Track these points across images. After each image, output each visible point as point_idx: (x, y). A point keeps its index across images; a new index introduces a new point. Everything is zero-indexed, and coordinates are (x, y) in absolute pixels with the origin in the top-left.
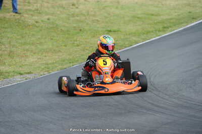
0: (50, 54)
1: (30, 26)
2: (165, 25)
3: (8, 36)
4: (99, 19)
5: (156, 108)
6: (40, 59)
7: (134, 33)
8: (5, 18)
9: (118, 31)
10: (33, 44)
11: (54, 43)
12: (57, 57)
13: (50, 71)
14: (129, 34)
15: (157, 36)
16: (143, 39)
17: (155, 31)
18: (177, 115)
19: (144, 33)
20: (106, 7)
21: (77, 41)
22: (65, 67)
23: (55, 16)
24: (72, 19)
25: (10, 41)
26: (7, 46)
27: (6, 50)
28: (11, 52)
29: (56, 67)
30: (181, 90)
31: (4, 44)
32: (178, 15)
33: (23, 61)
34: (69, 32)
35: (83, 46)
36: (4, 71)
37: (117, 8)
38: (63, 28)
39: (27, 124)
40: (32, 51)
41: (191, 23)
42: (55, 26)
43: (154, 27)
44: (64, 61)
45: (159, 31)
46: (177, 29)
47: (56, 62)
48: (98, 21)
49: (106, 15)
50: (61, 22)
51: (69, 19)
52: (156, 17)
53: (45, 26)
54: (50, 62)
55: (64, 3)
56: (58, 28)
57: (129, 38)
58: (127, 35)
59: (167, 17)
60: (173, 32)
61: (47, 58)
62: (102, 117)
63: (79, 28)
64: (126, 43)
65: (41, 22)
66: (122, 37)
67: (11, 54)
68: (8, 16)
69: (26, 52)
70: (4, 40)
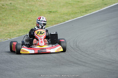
0: (11, 26)
2: (87, 9)
4: (44, 4)
6: (5, 29)
7: (67, 13)
9: (56, 12)
12: (16, 28)
13: (11, 37)
14: (63, 14)
15: (81, 16)
16: (72, 17)
17: (80, 12)
18: (94, 67)
19: (73, 14)
21: (29, 18)
22: (21, 34)
23: (15, 2)
24: (26, 3)
29: (15, 34)
30: (96, 51)
32: (96, 2)
34: (24, 12)
35: (33, 21)
38: (20, 10)
41: (104, 7)
42: (15, 8)
43: (80, 10)
44: (20, 31)
45: (83, 12)
46: (95, 11)
47: (15, 32)
49: (48, 1)
50: (19, 6)
51: (24, 4)
52: (81, 3)
53: (9, 8)
54: (11, 31)
56: (17, 10)
57: (63, 17)
58: (62, 14)
59: (88, 3)
60: (92, 13)
61: (10, 28)
62: (45, 68)
63: (31, 9)
64: (61, 20)
65: (5, 5)
66: (59, 16)
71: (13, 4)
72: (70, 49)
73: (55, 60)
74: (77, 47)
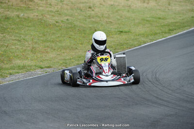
0: (68, 51)
1: (50, 25)
2: (171, 28)
3: (32, 34)
4: (113, 21)
5: (160, 101)
6: (59, 55)
7: (143, 34)
8: (28, 18)
9: (129, 32)
10: (53, 42)
11: (72, 41)
12: (74, 54)
13: (68, 66)
14: (139, 35)
15: (163, 37)
16: (150, 40)
17: (162, 33)
18: (179, 108)
19: (151, 35)
20: (119, 10)
23: (74, 17)
24: (88, 20)
25: (33, 38)
26: (30, 43)
27: (29, 47)
28: (33, 48)
29: (73, 62)
30: (183, 86)
31: (27, 41)
32: (183, 19)
33: (44, 56)
34: (85, 32)
36: (27, 65)
37: (128, 11)
38: (80, 28)
39: (46, 113)
40: (52, 48)
42: (73, 26)
43: (161, 30)
44: (80, 57)
45: (165, 33)
46: (181, 32)
47: (73, 58)
48: (111, 22)
49: (119, 17)
50: (78, 23)
51: (86, 21)
52: (162, 21)
53: (65, 25)
54: (68, 58)
55: (81, 5)
56: (75, 28)
57: (139, 39)
58: (137, 36)
59: (173, 21)
60: (177, 34)
61: (66, 54)
62: (112, 108)
64: (136, 43)
65: (60, 22)
66: (132, 37)
67: (33, 50)
68: (31, 16)
69: (46, 48)
70: (27, 37)
72: (146, 83)
73: (126, 98)
74: (157, 80)
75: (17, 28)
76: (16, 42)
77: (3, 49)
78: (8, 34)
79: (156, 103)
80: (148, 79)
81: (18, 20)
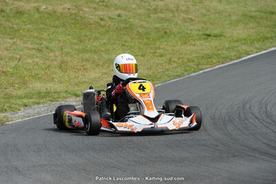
1: (91, 24)
3: (60, 38)
4: (194, 18)
5: (273, 151)
6: (106, 74)
7: (245, 40)
8: (55, 12)
9: (220, 36)
10: (95, 52)
14: (237, 41)
16: (256, 48)
19: (259, 40)
21: (159, 48)
23: (129, 11)
24: (153, 16)
25: (62, 46)
26: (57, 54)
27: (56, 60)
28: (62, 62)
31: (52, 51)
33: (80, 77)
34: (148, 36)
35: (168, 56)
36: (52, 91)
38: (141, 30)
39: (84, 170)
40: (94, 62)
42: (128, 26)
43: (274, 32)
48: (192, 20)
49: (204, 11)
50: (137, 21)
51: (149, 17)
53: (114, 25)
56: (132, 30)
58: (233, 42)
62: (194, 162)
63: (164, 29)
64: (232, 54)
65: (107, 19)
66: (227, 45)
67: (63, 66)
68: (59, 9)
69: (85, 63)
70: (53, 45)
71: (124, 17)
72: (251, 120)
73: (217, 145)
74: (268, 116)
75: (35, 29)
76: (34, 52)
77: (13, 64)
78: (21, 40)
79: (266, 154)
80: (253, 114)
81: (37, 16)
